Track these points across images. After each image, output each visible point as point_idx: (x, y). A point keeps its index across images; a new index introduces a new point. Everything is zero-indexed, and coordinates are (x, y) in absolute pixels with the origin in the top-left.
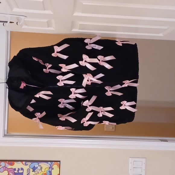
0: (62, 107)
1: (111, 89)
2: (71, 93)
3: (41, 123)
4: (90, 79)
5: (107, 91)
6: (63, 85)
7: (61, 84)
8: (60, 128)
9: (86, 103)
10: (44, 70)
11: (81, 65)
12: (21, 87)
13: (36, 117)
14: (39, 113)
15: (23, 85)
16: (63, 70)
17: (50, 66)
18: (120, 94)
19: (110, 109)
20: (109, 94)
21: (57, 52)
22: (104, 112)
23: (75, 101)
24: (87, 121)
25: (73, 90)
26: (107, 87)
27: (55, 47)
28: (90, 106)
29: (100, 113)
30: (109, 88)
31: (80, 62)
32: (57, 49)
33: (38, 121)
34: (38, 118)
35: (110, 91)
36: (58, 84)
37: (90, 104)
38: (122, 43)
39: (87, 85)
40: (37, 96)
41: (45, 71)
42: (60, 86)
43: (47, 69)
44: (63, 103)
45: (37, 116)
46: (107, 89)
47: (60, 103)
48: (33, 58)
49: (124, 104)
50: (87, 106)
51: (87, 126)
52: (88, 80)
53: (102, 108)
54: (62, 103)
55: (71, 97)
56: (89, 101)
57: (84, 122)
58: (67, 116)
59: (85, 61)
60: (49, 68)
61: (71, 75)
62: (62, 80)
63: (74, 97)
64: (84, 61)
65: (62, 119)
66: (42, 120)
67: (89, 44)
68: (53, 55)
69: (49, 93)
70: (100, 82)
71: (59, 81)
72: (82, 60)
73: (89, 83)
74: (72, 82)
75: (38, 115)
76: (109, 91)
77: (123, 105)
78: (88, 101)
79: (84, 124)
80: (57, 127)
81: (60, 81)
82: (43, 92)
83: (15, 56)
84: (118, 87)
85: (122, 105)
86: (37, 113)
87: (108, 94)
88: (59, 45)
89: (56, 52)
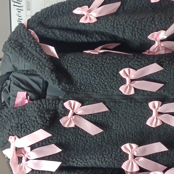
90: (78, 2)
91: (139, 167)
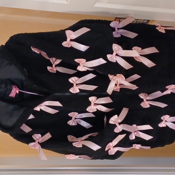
0: (74, 124)
1: (148, 98)
2: (89, 104)
3: (42, 151)
4: (119, 83)
5: (142, 100)
6: (78, 91)
7: (75, 90)
8: (72, 157)
9: (114, 120)
10: (49, 68)
11: (110, 60)
12: (11, 95)
13: (34, 141)
14: (40, 135)
15: (15, 92)
16: (81, 68)
17: (58, 61)
18: (163, 105)
19: (148, 127)
20: (146, 105)
21: (71, 40)
22: (137, 133)
23: (94, 116)
24: (114, 147)
25: (92, 99)
26: (142, 94)
27: (68, 33)
28: (120, 124)
29: (133, 133)
30: (145, 95)
31: (109, 56)
32: (71, 35)
33: (38, 147)
34: (38, 143)
35: (147, 100)
36: (71, 90)
37: (120, 121)
38: (165, 28)
39: (114, 92)
40: (38, 109)
41: (50, 70)
42: (74, 92)
43: (54, 66)
44: (76, 119)
45: (35, 139)
46: (142, 97)
47: (71, 118)
48: (33, 49)
49: (166, 119)
50: (115, 124)
51: (113, 154)
52: (116, 85)
53: (135, 126)
54: (73, 119)
55: (90, 110)
56: (118, 116)
57: (110, 149)
58: (85, 140)
59: (117, 55)
60: (56, 66)
61: (91, 76)
62: (77, 84)
63: (93, 109)
64: (114, 53)
65: (77, 145)
66: (44, 145)
67: (116, 29)
68: (64, 44)
69: (57, 104)
70: (134, 87)
71: (72, 85)
72: (111, 52)
73: (118, 89)
74: (92, 88)
75: (37, 137)
76: (145, 100)
77: (164, 121)
78: (116, 116)
79: (109, 151)
80: (66, 156)
81: (75, 85)
82: (47, 103)
83: (2, 45)
84: (159, 94)
85: (162, 121)
86: (35, 135)
87: (144, 106)
88: (74, 28)
89: (68, 40)
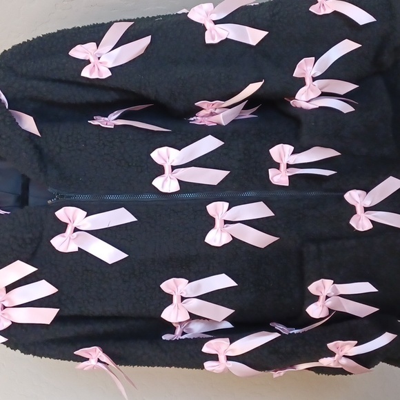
90: (79, 36)
91: (190, 314)
